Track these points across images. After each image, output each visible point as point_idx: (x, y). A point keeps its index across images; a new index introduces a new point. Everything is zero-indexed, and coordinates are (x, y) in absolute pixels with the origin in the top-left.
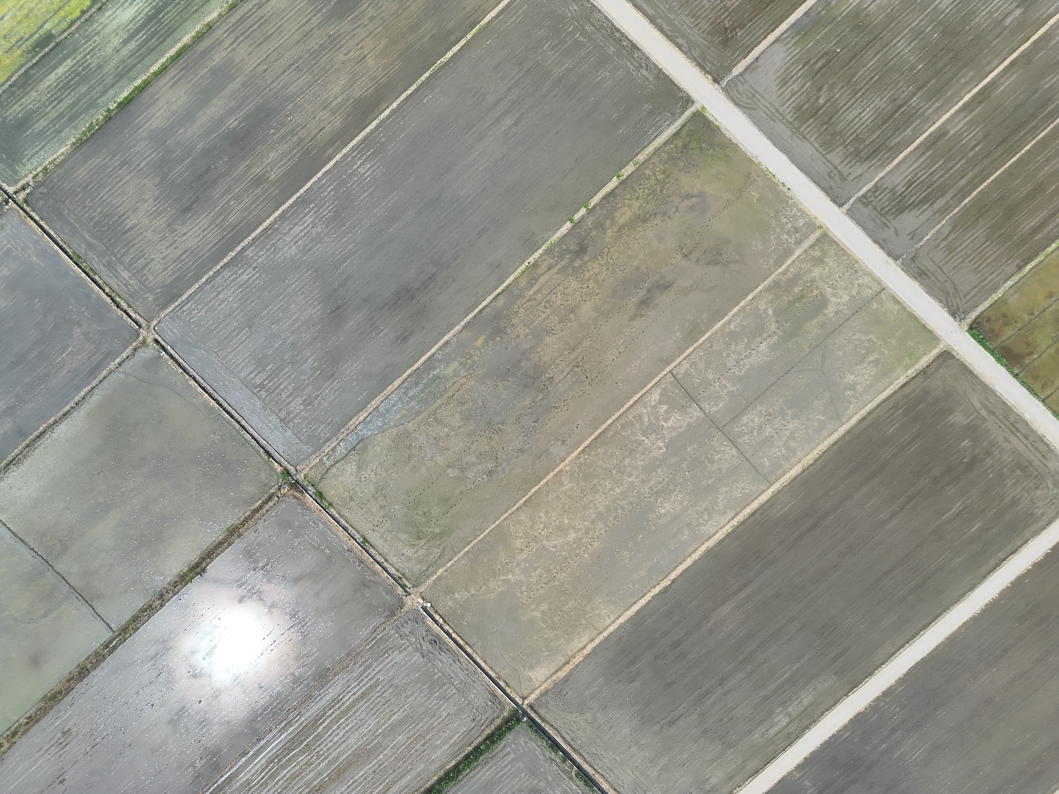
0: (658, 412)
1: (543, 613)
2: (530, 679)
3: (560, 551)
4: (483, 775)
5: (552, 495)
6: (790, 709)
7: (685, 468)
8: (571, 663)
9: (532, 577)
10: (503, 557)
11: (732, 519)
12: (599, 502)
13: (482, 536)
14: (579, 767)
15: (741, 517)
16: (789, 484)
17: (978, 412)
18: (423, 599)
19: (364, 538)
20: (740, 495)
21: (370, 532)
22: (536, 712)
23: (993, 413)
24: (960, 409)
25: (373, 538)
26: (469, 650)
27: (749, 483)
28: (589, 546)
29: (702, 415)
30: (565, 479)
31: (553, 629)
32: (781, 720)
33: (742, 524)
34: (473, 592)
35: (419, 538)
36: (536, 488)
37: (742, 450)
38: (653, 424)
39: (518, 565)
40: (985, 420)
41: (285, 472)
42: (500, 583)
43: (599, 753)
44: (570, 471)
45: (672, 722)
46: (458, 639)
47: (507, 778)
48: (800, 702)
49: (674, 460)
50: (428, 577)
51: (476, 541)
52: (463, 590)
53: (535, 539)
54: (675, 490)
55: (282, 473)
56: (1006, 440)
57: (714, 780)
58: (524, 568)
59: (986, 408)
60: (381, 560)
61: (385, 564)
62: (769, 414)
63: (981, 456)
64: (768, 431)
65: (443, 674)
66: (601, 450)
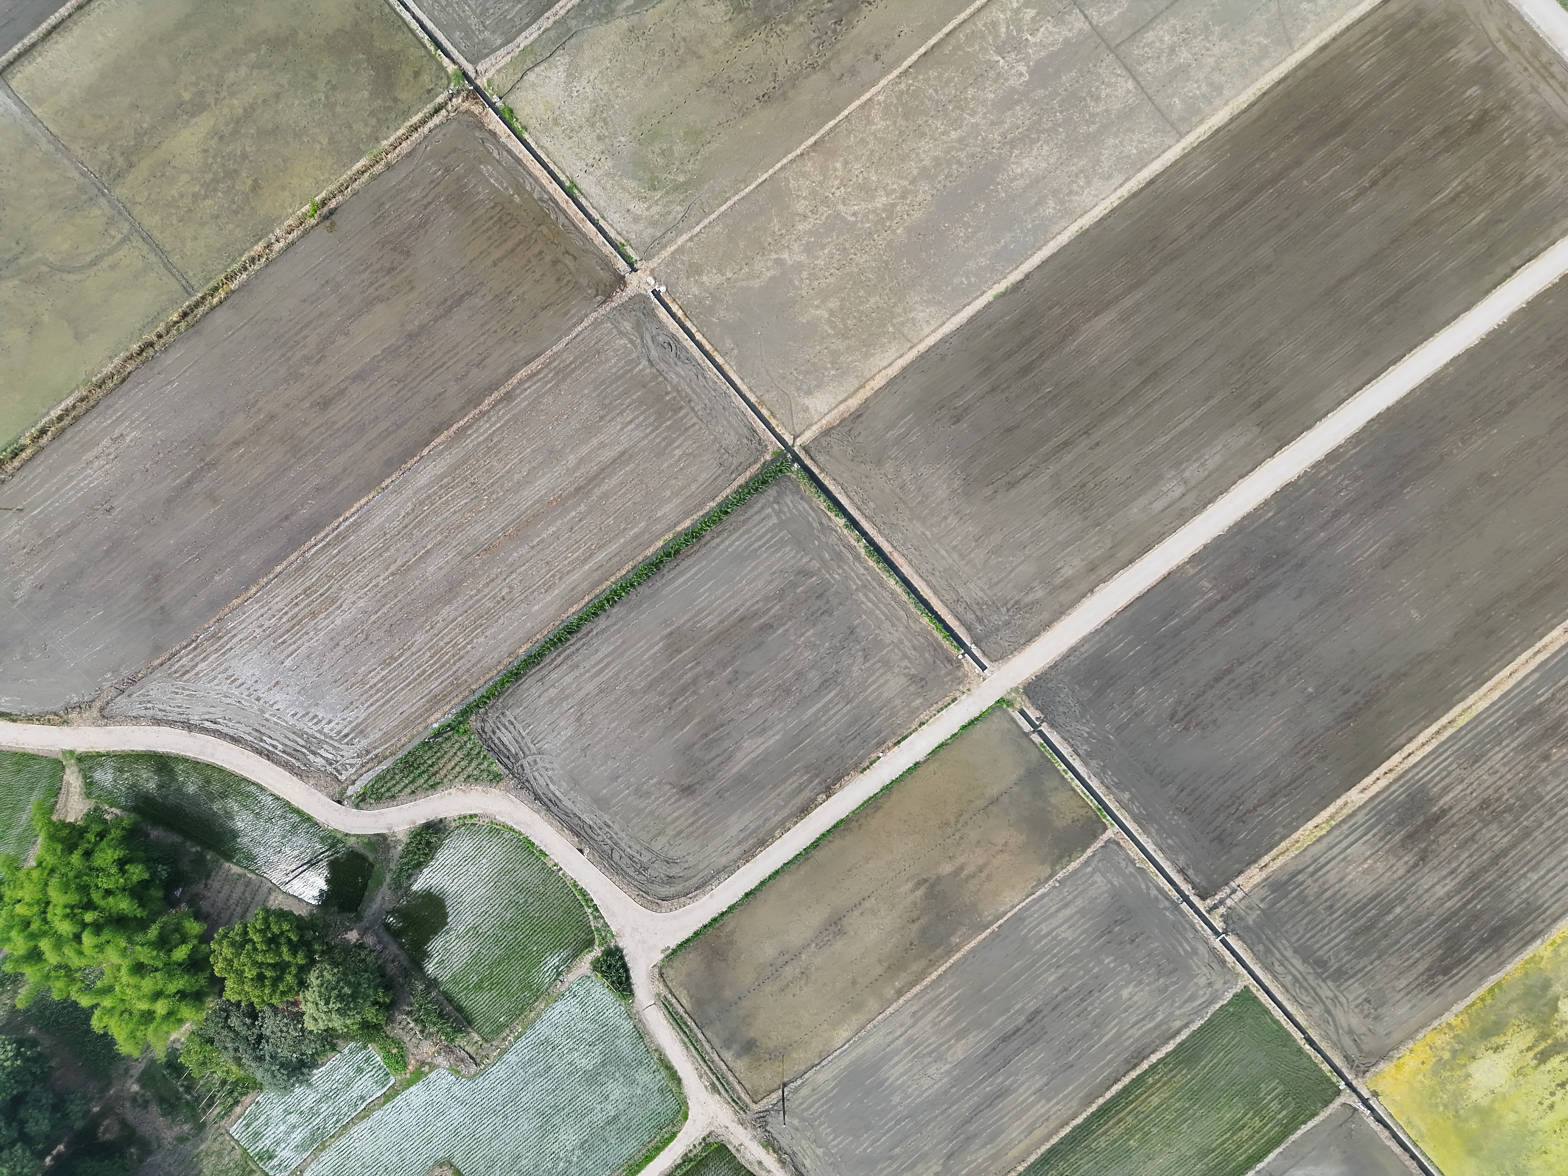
0: (1020, 20)
1: (832, 313)
2: (806, 410)
3: (862, 221)
4: (730, 545)
5: (855, 136)
6: (1187, 474)
7: (1057, 106)
8: (868, 387)
9: (817, 258)
10: (775, 225)
11: (1121, 186)
12: (924, 152)
13: (747, 190)
14: (871, 542)
15: (1133, 185)
16: (1209, 138)
17: (1495, 46)
18: (655, 279)
19: (572, 182)
20: (1135, 151)
21: (582, 174)
22: (812, 459)
23: (1517, 48)
24: (1468, 40)
25: (586, 183)
26: (720, 360)
27: (1150, 134)
28: (905, 217)
29: (1086, 27)
30: (876, 113)
31: (845, 337)
32: (1172, 489)
33: (1134, 195)
34: (729, 275)
35: (654, 188)
36: (832, 123)
37: (1143, 83)
38: (1013, 38)
39: (799, 238)
40: (1504, 58)
41: (460, 73)
42: (769, 264)
43: (901, 523)
44: (884, 102)
45: (1012, 485)
46: (704, 342)
47: (765, 552)
48: (1202, 464)
49: (1040, 92)
50: (664, 247)
51: (737, 198)
52: (714, 271)
53: (825, 201)
54: (1038, 139)
55: (455, 74)
56: (1534, 89)
57: (1067, 572)
58: (808, 243)
59: (1508, 40)
60: (596, 216)
61: (602, 223)
62: (1187, 31)
63: (1494, 113)
64: (1184, 56)
65: (678, 392)
66: (933, 73)
